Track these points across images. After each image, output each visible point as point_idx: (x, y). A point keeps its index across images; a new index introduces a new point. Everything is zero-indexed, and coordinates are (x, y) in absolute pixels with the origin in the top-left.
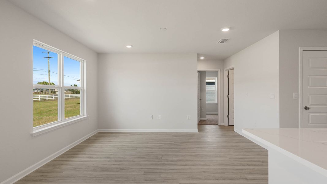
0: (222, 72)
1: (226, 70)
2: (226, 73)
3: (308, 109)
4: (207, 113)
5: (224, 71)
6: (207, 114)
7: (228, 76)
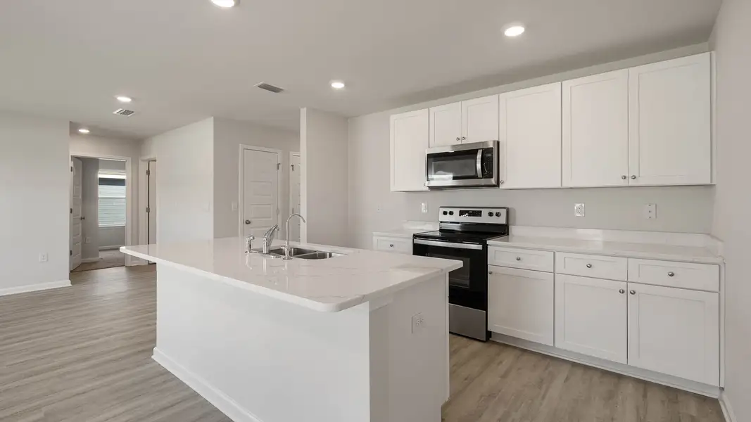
0: (135, 163)
1: (143, 161)
2: (143, 167)
3: (249, 223)
4: (101, 247)
5: (140, 161)
6: (100, 250)
7: (148, 173)
